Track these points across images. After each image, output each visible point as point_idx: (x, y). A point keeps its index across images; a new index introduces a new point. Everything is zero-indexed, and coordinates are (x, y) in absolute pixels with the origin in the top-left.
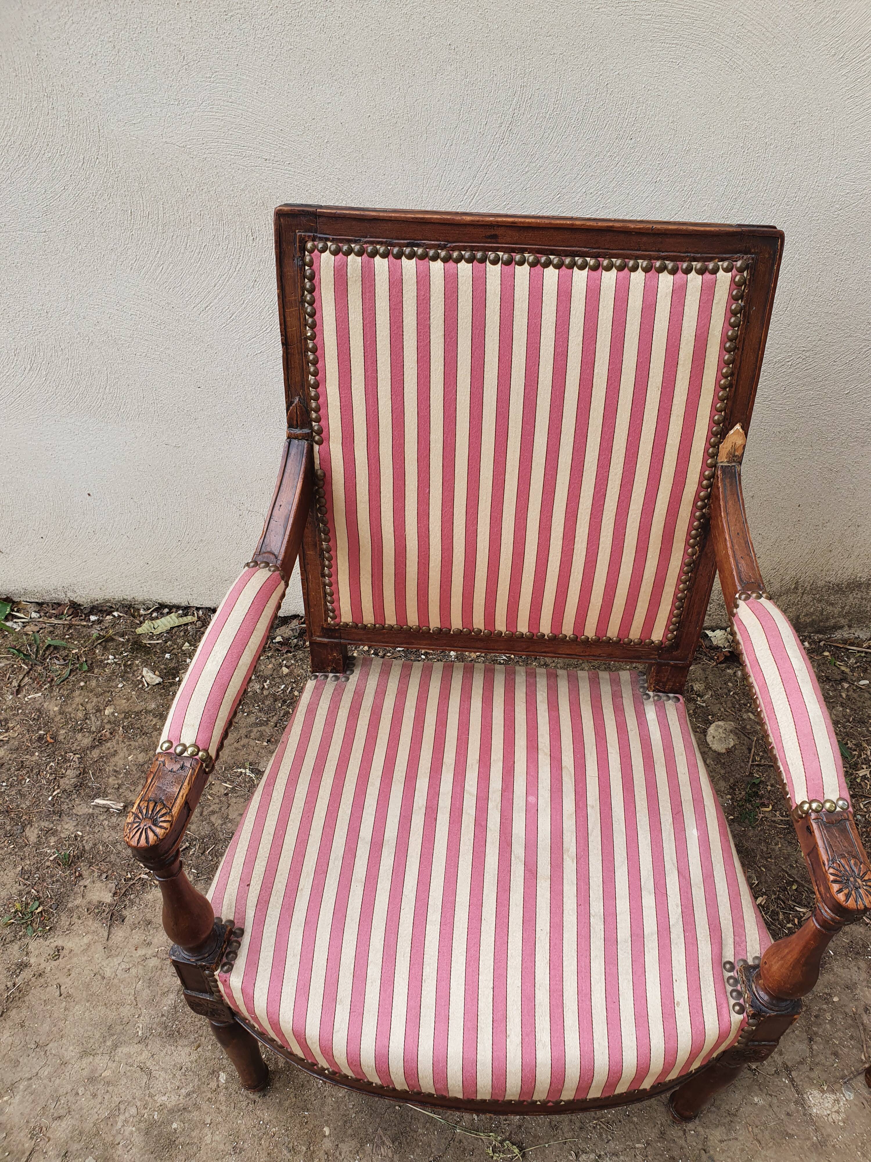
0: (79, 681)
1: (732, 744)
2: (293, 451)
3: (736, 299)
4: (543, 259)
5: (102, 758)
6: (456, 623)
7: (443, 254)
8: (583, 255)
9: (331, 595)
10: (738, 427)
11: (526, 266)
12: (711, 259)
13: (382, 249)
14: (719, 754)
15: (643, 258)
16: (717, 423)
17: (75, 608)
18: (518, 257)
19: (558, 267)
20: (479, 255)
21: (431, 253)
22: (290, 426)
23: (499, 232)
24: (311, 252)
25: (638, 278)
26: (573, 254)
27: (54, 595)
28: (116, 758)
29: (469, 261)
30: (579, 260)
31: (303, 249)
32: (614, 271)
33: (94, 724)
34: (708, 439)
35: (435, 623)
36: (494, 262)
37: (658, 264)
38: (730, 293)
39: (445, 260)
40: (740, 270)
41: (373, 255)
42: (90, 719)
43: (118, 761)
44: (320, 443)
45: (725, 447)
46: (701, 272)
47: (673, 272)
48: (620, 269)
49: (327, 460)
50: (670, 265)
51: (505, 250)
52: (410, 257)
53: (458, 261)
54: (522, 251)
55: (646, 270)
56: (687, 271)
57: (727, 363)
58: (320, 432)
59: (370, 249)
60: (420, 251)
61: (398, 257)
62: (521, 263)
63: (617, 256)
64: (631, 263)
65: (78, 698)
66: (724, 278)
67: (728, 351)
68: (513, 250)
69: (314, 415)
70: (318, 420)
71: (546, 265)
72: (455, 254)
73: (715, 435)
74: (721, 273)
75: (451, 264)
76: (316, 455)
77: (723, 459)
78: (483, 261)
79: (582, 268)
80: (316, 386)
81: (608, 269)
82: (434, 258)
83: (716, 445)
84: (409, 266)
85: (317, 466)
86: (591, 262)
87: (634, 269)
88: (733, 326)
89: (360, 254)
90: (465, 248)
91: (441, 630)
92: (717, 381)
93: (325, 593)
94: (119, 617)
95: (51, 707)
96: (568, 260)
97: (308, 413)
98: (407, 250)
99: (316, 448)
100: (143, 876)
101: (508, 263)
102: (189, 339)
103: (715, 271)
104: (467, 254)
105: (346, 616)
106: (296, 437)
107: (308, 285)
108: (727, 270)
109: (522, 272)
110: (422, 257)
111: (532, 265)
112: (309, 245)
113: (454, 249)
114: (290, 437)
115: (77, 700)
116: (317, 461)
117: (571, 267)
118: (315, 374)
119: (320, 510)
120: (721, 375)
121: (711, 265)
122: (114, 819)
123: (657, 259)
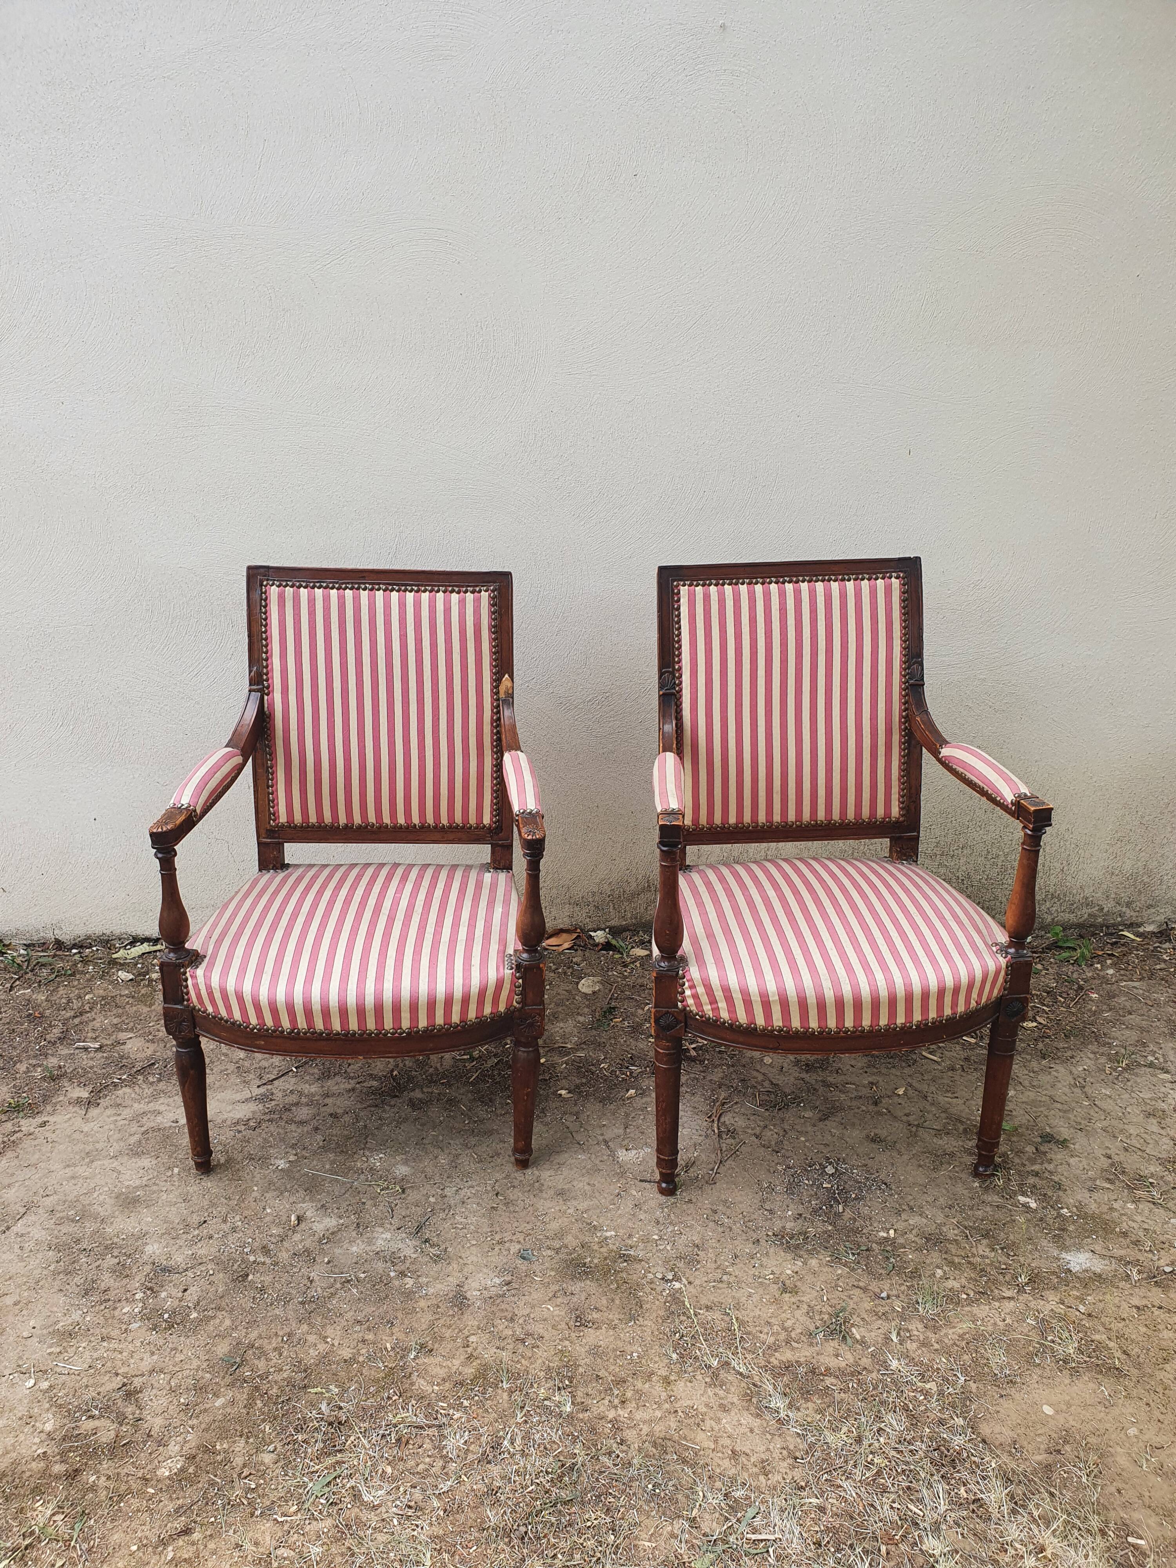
0: (63, 981)
1: (597, 988)
2: (251, 698)
3: (493, 605)
4: (390, 587)
5: (82, 1023)
6: (357, 820)
7: (337, 586)
8: (411, 585)
9: (273, 801)
10: (507, 676)
11: (381, 591)
12: (477, 586)
13: (304, 584)
14: (586, 994)
15: (442, 586)
16: (495, 674)
17: (59, 944)
18: (377, 587)
19: (398, 591)
20: (356, 586)
21: (331, 585)
22: (250, 685)
23: (365, 574)
24: (266, 586)
25: (440, 595)
26: (406, 585)
27: (42, 934)
28: (94, 1022)
29: (351, 589)
30: (409, 588)
31: (261, 585)
32: (428, 593)
33: (76, 1004)
34: (491, 684)
35: (343, 820)
36: (364, 589)
37: (450, 589)
38: (489, 603)
39: (338, 589)
40: (493, 591)
41: (299, 587)
42: (72, 1003)
43: (97, 1024)
44: (268, 695)
45: (502, 689)
46: (473, 592)
47: (458, 592)
48: (431, 591)
49: (272, 704)
50: (457, 589)
51: (370, 584)
52: (319, 588)
53: (345, 589)
54: (379, 584)
55: (444, 592)
56: (466, 592)
57: (494, 640)
58: (268, 687)
59: (298, 584)
60: (324, 585)
61: (313, 588)
62: (379, 590)
63: (428, 585)
64: (436, 589)
65: (62, 991)
66: (485, 595)
67: (494, 633)
68: (374, 584)
69: (265, 677)
70: (267, 680)
71: (392, 590)
72: (343, 586)
73: (495, 681)
74: (483, 592)
75: (341, 591)
76: (266, 702)
77: (502, 695)
78: (358, 589)
79: (411, 591)
80: (267, 660)
81: (424, 591)
82: (332, 588)
83: (497, 687)
84: (319, 592)
85: (266, 709)
86: (416, 588)
87: (438, 591)
88: (494, 620)
89: (292, 586)
90: (348, 583)
91: (347, 825)
92: (491, 650)
93: (269, 800)
94: (98, 950)
95: (39, 997)
96: (403, 588)
97: (262, 676)
98: (318, 585)
99: (266, 697)
100: (115, 1080)
101: (371, 590)
102: (183, 698)
103: (480, 592)
104: (350, 586)
105: (283, 819)
106: (254, 691)
107: (264, 604)
108: (486, 591)
109: (379, 594)
110: (325, 588)
111: (384, 591)
112: (265, 583)
113: (342, 584)
114: (250, 691)
115: (61, 992)
116: (266, 706)
117: (405, 591)
118: (266, 653)
119: (267, 739)
120: (492, 647)
121: (477, 589)
122: (92, 1055)
123: (450, 586)
